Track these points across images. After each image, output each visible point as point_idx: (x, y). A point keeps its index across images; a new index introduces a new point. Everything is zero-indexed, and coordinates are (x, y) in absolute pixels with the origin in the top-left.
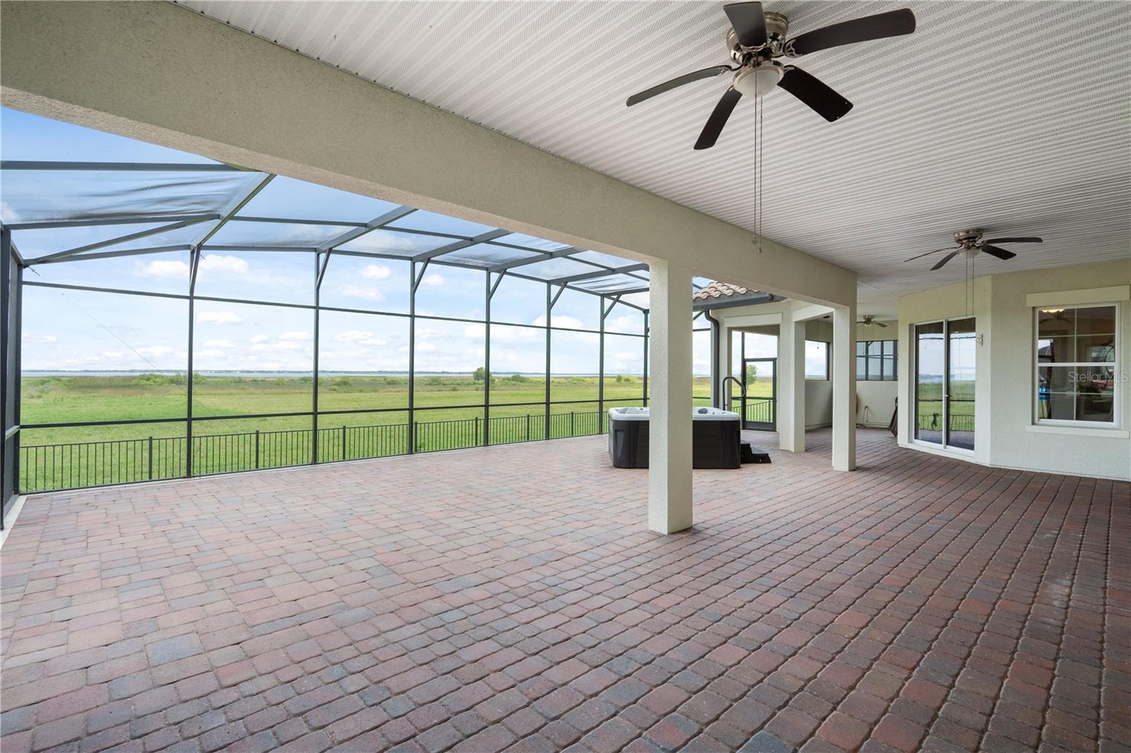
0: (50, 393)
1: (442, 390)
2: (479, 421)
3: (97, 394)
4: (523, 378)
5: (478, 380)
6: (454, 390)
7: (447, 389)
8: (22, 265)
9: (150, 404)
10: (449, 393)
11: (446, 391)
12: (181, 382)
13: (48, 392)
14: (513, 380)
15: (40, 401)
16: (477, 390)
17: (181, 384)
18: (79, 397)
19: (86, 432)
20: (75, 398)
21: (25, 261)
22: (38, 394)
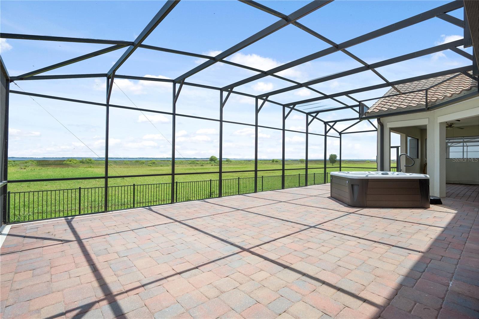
0: (29, 167)
1: (197, 166)
2: (240, 179)
3: (49, 168)
4: (231, 161)
5: (212, 161)
6: (202, 166)
7: (199, 165)
8: (9, 80)
9: (72, 172)
10: (201, 167)
11: (199, 166)
12: (84, 162)
13: (28, 167)
14: (226, 161)
15: (25, 170)
16: (212, 166)
17: (84, 163)
18: (41, 169)
19: (45, 184)
20: (40, 169)
21: (11, 77)
22: (24, 167)
